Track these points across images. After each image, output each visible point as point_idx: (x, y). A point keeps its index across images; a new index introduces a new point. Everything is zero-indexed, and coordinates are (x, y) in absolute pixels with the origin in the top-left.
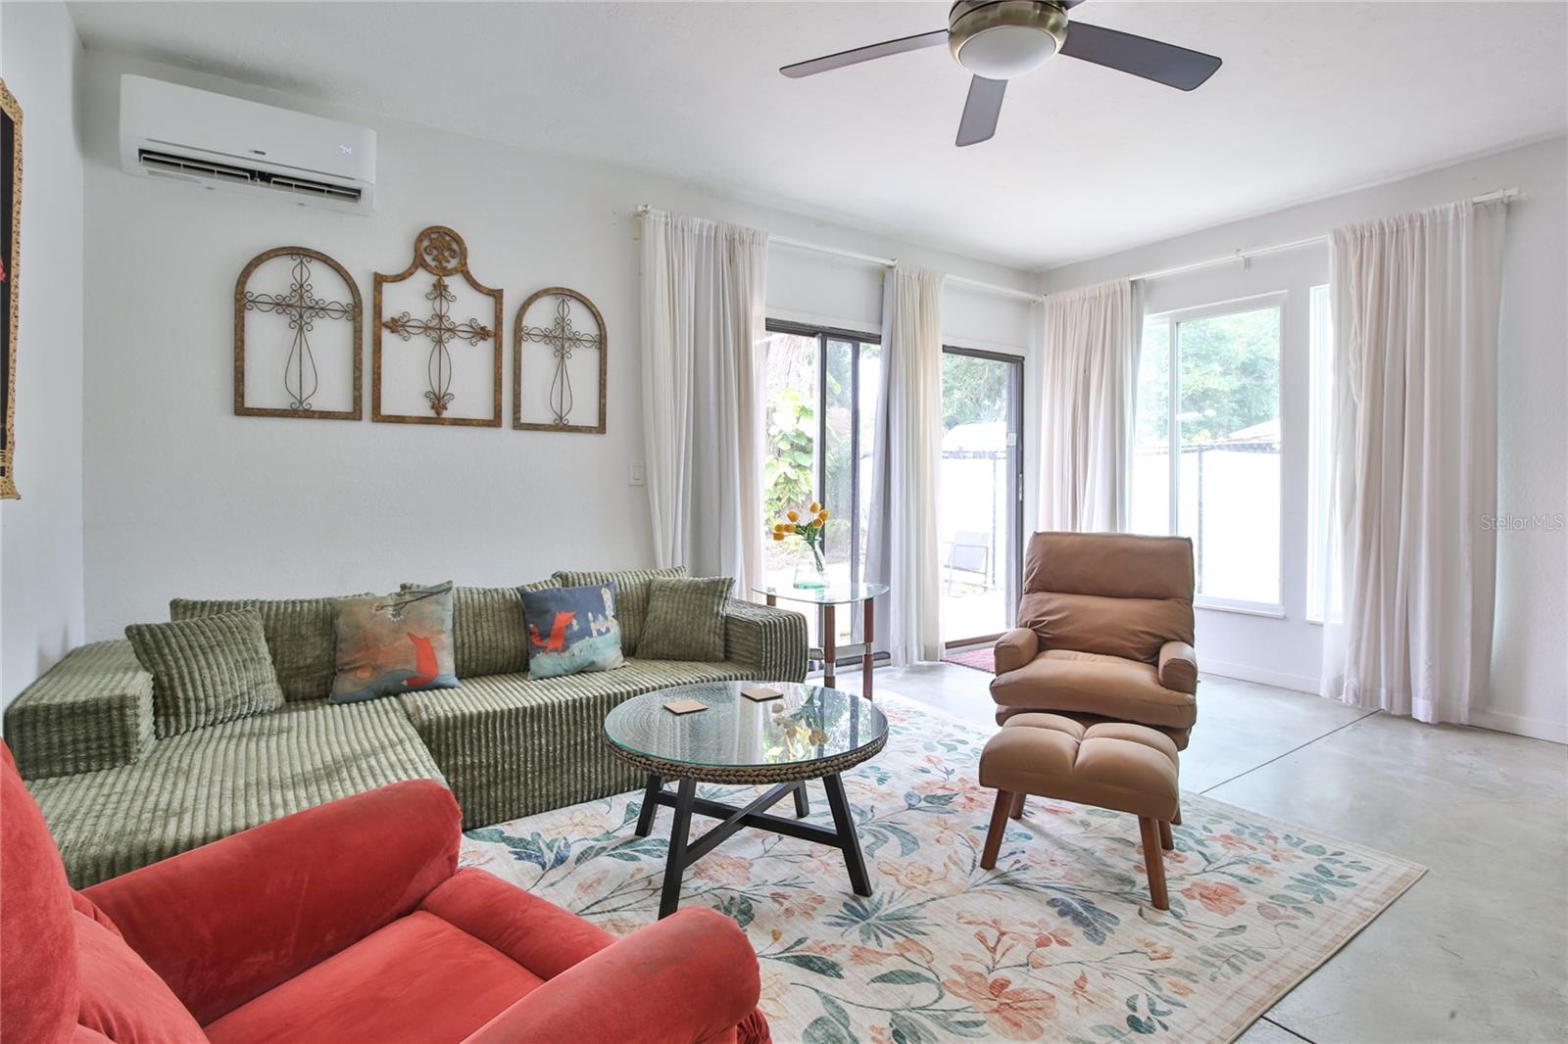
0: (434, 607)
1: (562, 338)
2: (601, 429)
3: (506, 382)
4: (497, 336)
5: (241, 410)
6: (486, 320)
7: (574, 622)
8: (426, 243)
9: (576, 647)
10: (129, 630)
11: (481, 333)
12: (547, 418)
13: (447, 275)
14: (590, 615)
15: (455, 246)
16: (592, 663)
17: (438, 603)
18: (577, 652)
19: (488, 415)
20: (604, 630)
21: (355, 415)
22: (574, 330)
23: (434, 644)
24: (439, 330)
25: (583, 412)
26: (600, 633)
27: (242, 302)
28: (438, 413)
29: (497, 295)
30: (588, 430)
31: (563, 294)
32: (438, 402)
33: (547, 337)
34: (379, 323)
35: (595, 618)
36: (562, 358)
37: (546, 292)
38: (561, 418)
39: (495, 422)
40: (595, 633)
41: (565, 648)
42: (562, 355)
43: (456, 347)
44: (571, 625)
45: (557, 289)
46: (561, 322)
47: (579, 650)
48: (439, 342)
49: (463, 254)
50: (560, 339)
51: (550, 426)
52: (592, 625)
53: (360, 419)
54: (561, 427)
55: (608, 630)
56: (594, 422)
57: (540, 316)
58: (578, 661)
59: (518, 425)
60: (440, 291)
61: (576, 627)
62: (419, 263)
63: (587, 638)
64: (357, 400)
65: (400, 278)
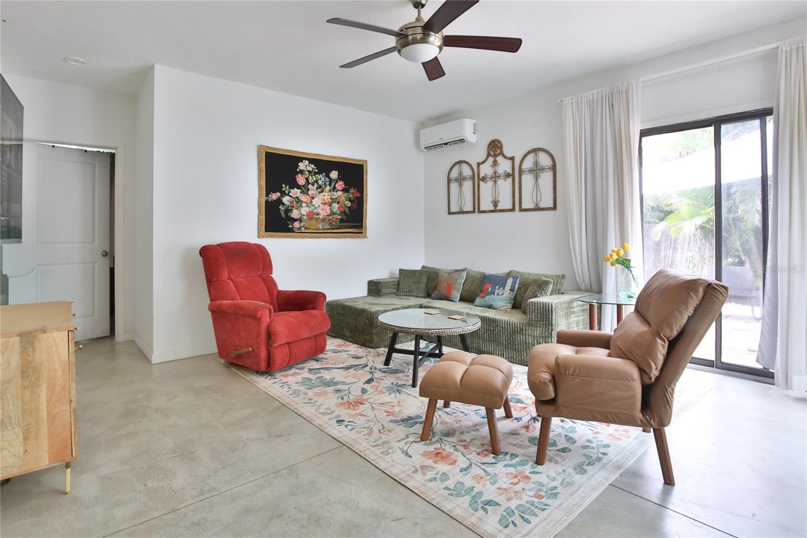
0: (457, 275)
1: (537, 170)
2: (555, 208)
3: (517, 193)
4: (513, 175)
5: (450, 213)
6: (510, 171)
7: (490, 288)
8: (491, 147)
9: (487, 298)
10: (400, 270)
11: (508, 175)
12: (532, 206)
13: (497, 157)
14: (497, 287)
15: (499, 145)
16: (491, 305)
17: (459, 274)
18: (487, 300)
19: (510, 207)
20: (500, 294)
21: (473, 212)
22: (541, 165)
23: (453, 287)
24: (495, 177)
25: (547, 202)
26: (498, 294)
27: (449, 181)
28: (495, 208)
29: (512, 159)
30: (548, 209)
31: (535, 151)
32: (495, 204)
33: (531, 171)
34: (479, 179)
35: (499, 288)
36: (537, 179)
37: (529, 152)
38: (537, 205)
39: (513, 210)
40: (496, 294)
41: (484, 297)
42: (537, 178)
43: (501, 182)
44: (488, 289)
45: (533, 149)
46: (536, 163)
47: (489, 299)
48: (495, 182)
49: (501, 148)
50: (536, 170)
51: (532, 209)
52: (496, 291)
53: (475, 213)
54: (537, 209)
55: (503, 294)
56: (551, 205)
57: (528, 163)
58: (487, 303)
59: (521, 210)
60: (495, 163)
61: (490, 290)
62: (489, 155)
63: (492, 295)
64: (474, 206)
65: (484, 162)
